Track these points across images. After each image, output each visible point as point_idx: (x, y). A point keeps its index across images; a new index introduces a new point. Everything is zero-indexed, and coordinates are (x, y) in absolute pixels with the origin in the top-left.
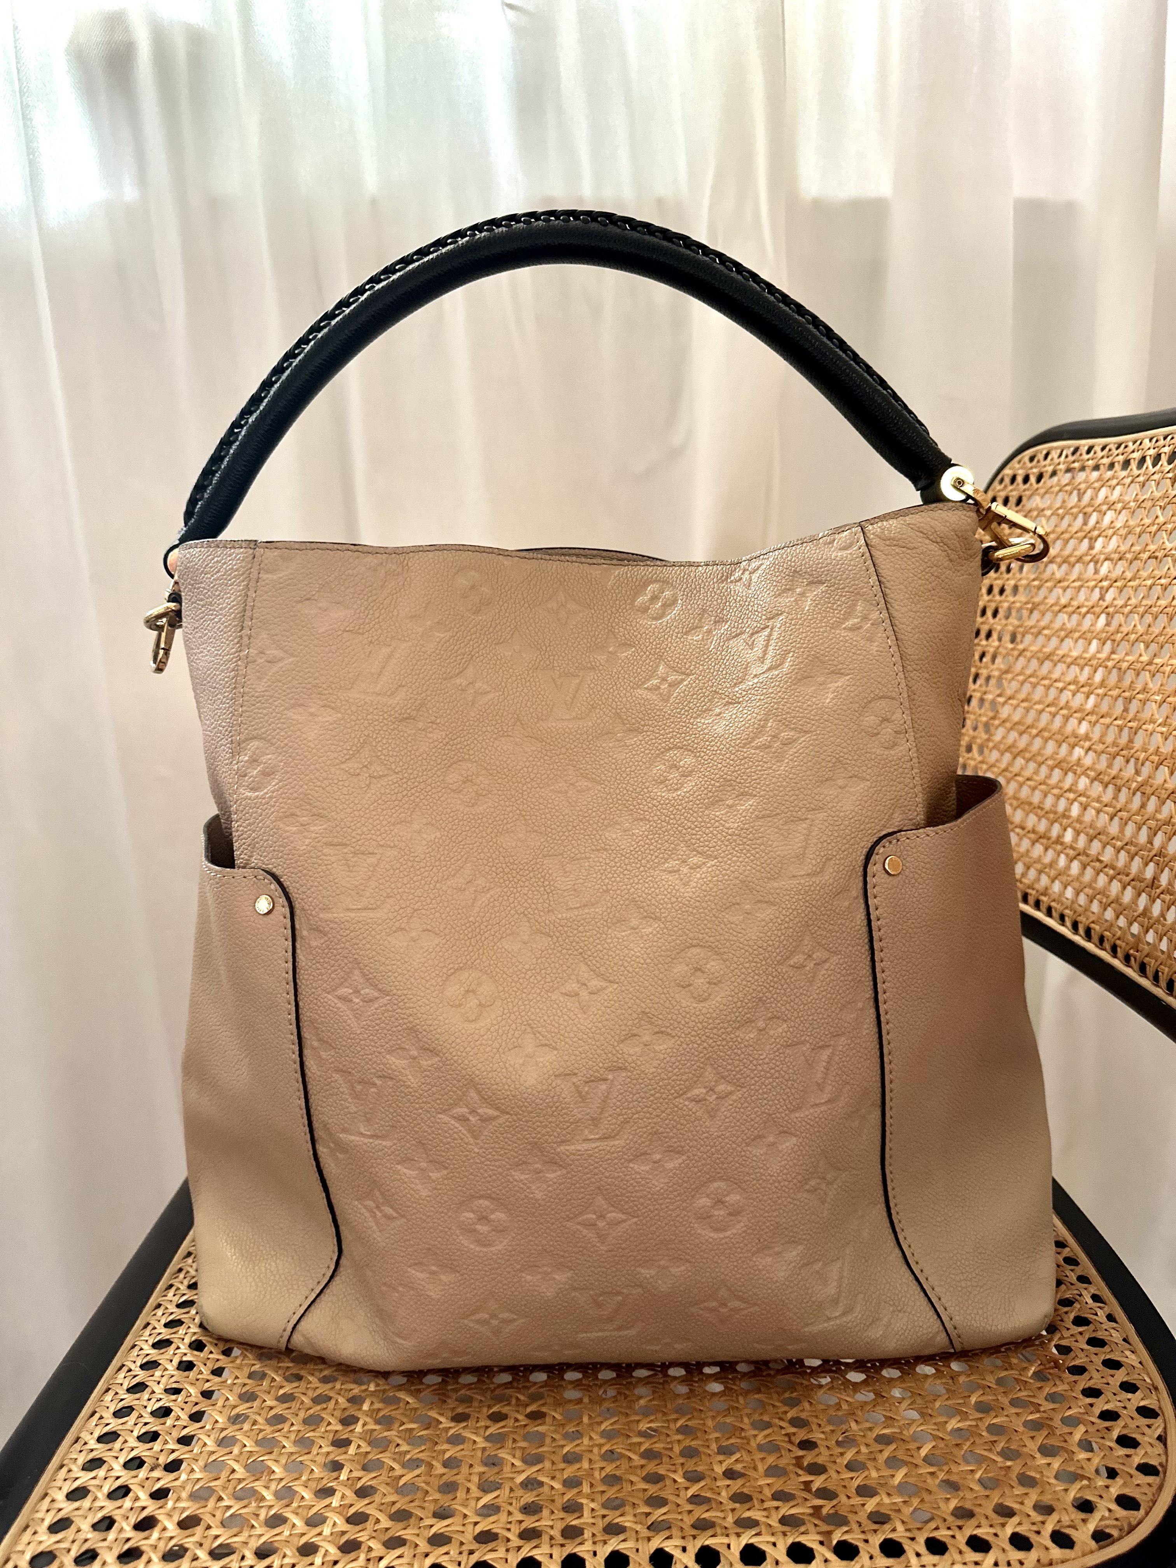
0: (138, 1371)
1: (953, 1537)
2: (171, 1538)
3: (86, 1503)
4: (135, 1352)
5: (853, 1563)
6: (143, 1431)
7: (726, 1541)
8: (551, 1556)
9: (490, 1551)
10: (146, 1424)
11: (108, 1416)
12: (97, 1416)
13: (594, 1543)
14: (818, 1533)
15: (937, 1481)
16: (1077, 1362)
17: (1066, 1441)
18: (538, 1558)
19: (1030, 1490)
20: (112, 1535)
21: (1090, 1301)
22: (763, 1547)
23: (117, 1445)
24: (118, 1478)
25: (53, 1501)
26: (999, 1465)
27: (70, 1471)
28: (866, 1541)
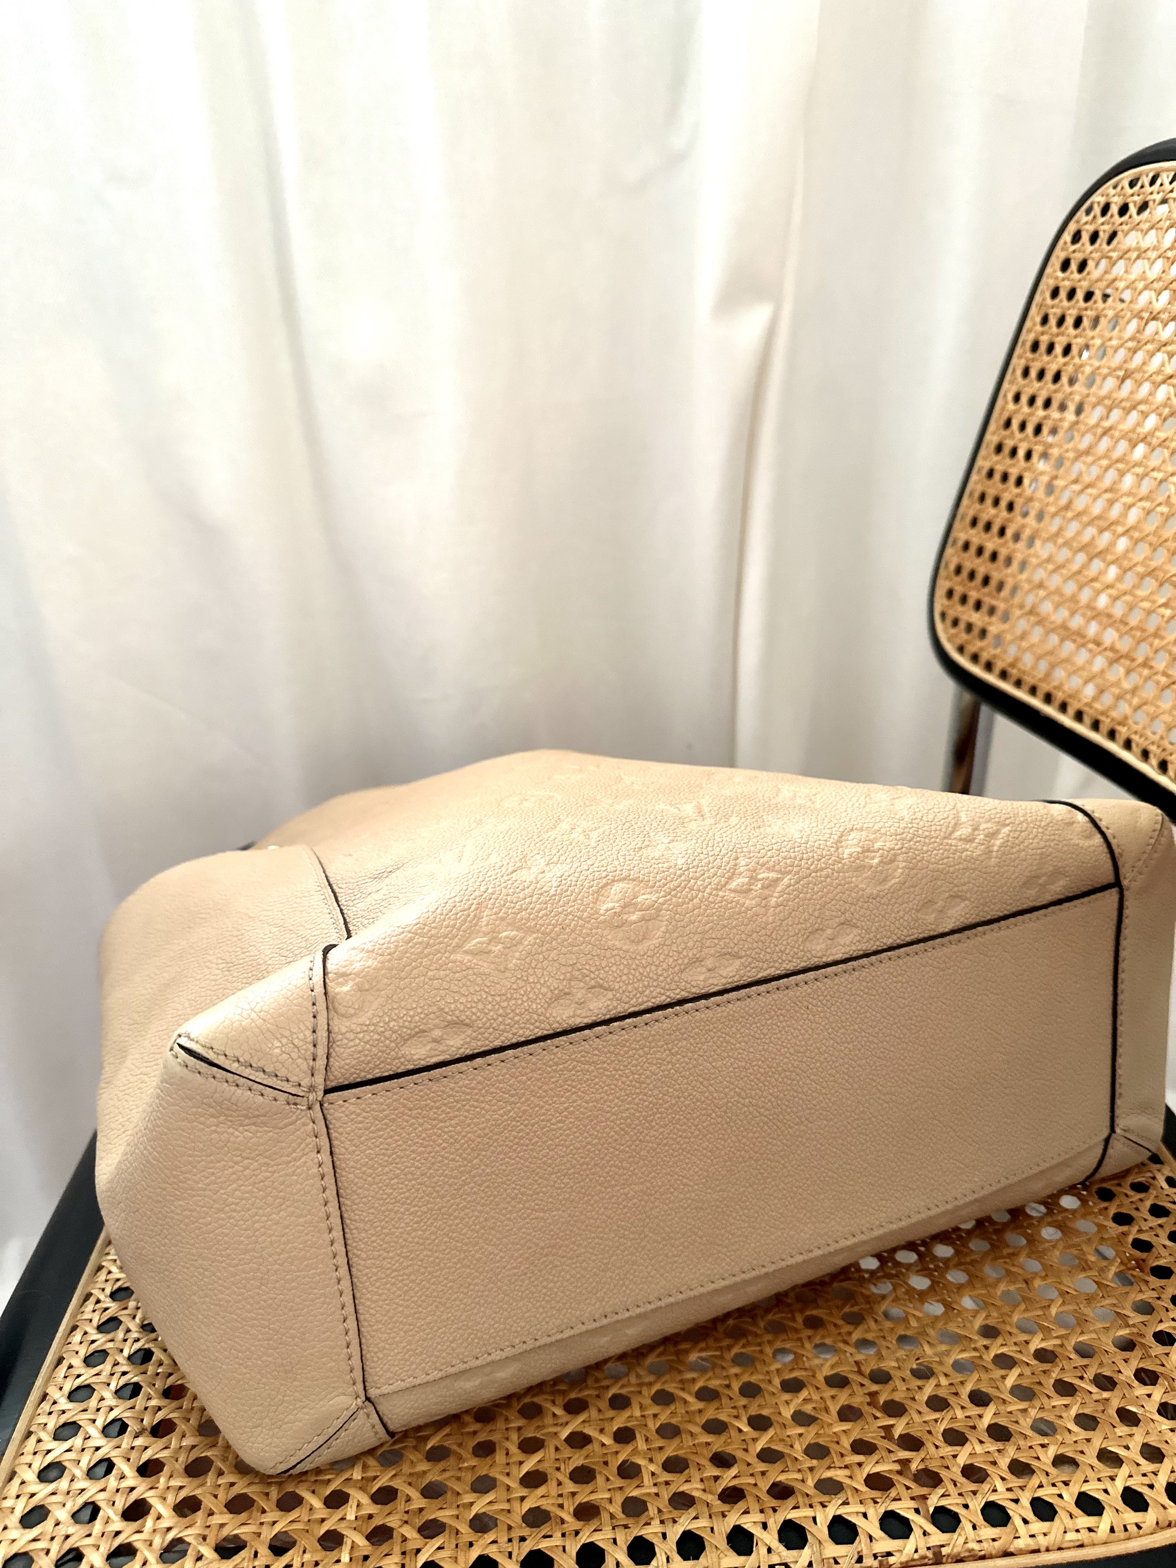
0: (108, 1303)
1: (1060, 1496)
2: (169, 1529)
3: (63, 1484)
4: (102, 1276)
5: (955, 1535)
6: (121, 1383)
7: (810, 1513)
8: (615, 1541)
9: (545, 1537)
10: (124, 1373)
11: (77, 1362)
12: (65, 1364)
13: (662, 1522)
14: (912, 1498)
15: (1029, 1421)
16: (1162, 1262)
17: (1163, 1365)
18: (601, 1544)
19: (1134, 1429)
20: (98, 1526)
21: (1165, 1185)
22: (853, 1519)
23: (93, 1403)
24: (98, 1449)
25: (23, 1483)
26: (1095, 1397)
27: (39, 1441)
28: (966, 1506)
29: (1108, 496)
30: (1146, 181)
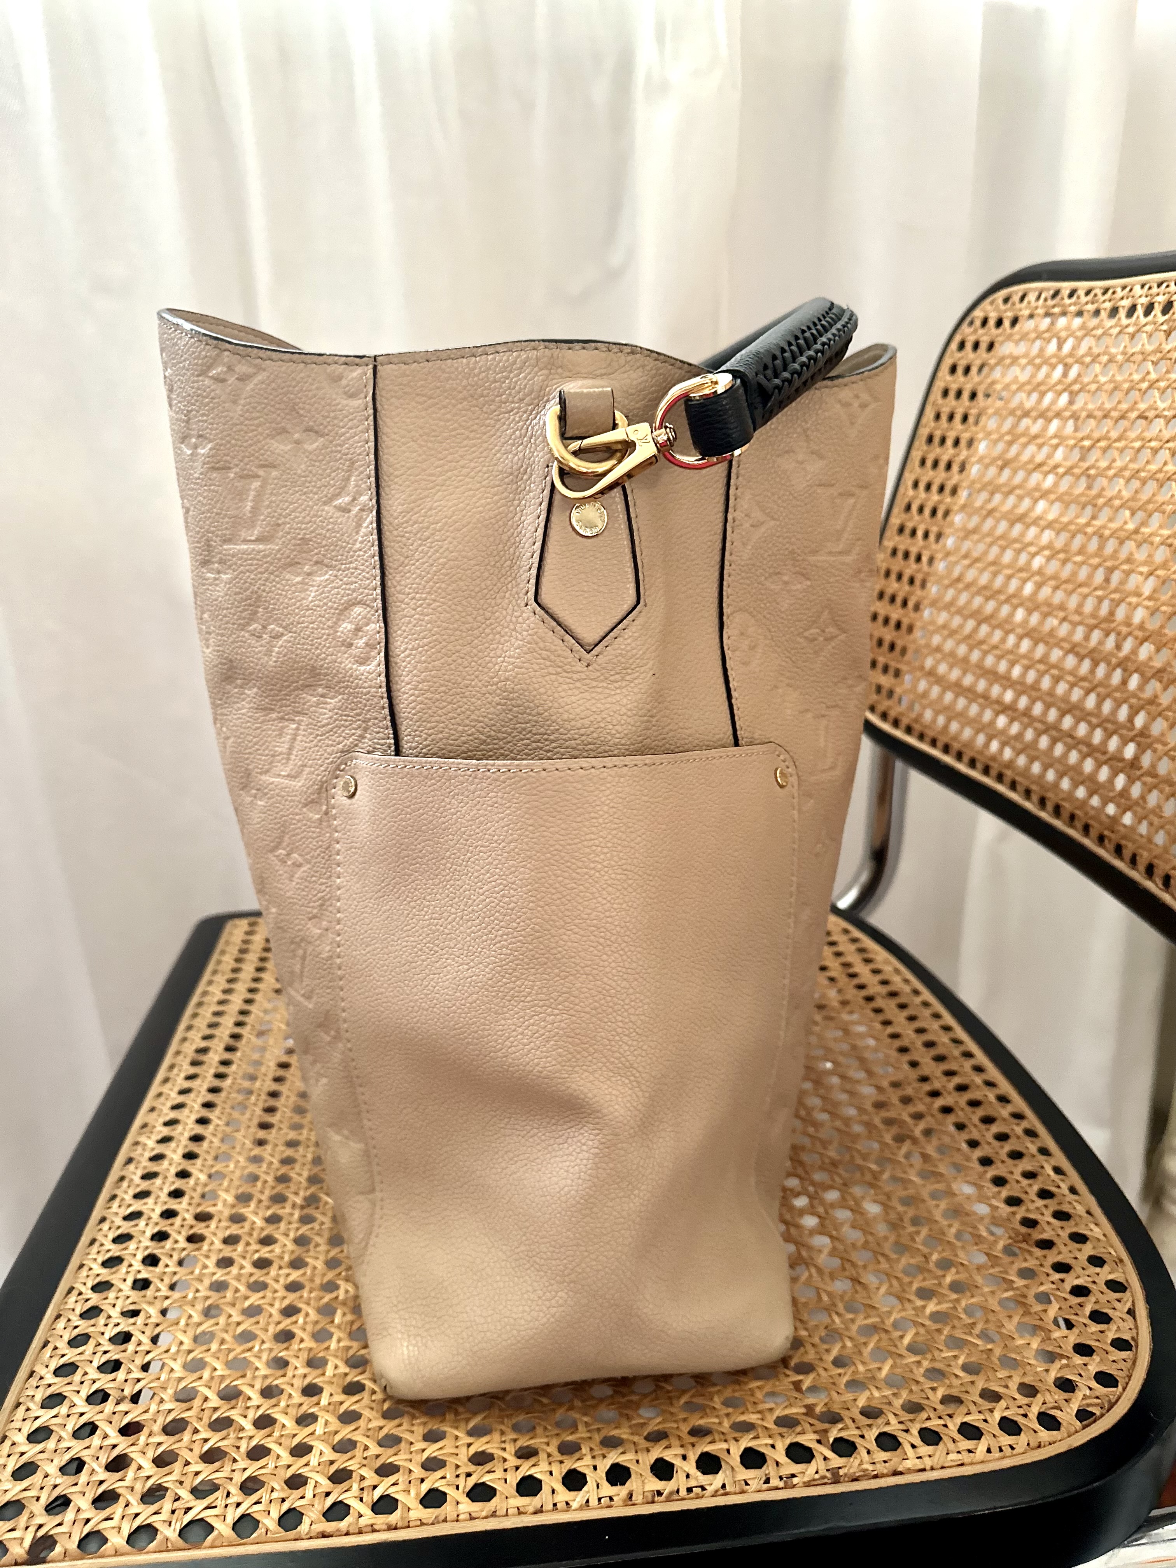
0: (89, 1294)
2: (148, 1477)
3: (51, 1444)
4: (84, 1272)
5: (852, 1459)
6: (103, 1360)
10: (105, 1352)
11: (62, 1345)
12: (50, 1347)
13: (593, 1457)
14: (815, 1432)
15: (922, 1370)
16: (1045, 1236)
17: (1041, 1319)
18: (538, 1476)
19: (1013, 1373)
20: (83, 1477)
21: (1052, 1173)
22: (762, 1450)
23: (77, 1377)
24: (82, 1414)
25: (14, 1444)
26: (981, 1348)
27: (28, 1409)
28: (862, 1436)
29: (992, 569)
30: (1016, 298)
